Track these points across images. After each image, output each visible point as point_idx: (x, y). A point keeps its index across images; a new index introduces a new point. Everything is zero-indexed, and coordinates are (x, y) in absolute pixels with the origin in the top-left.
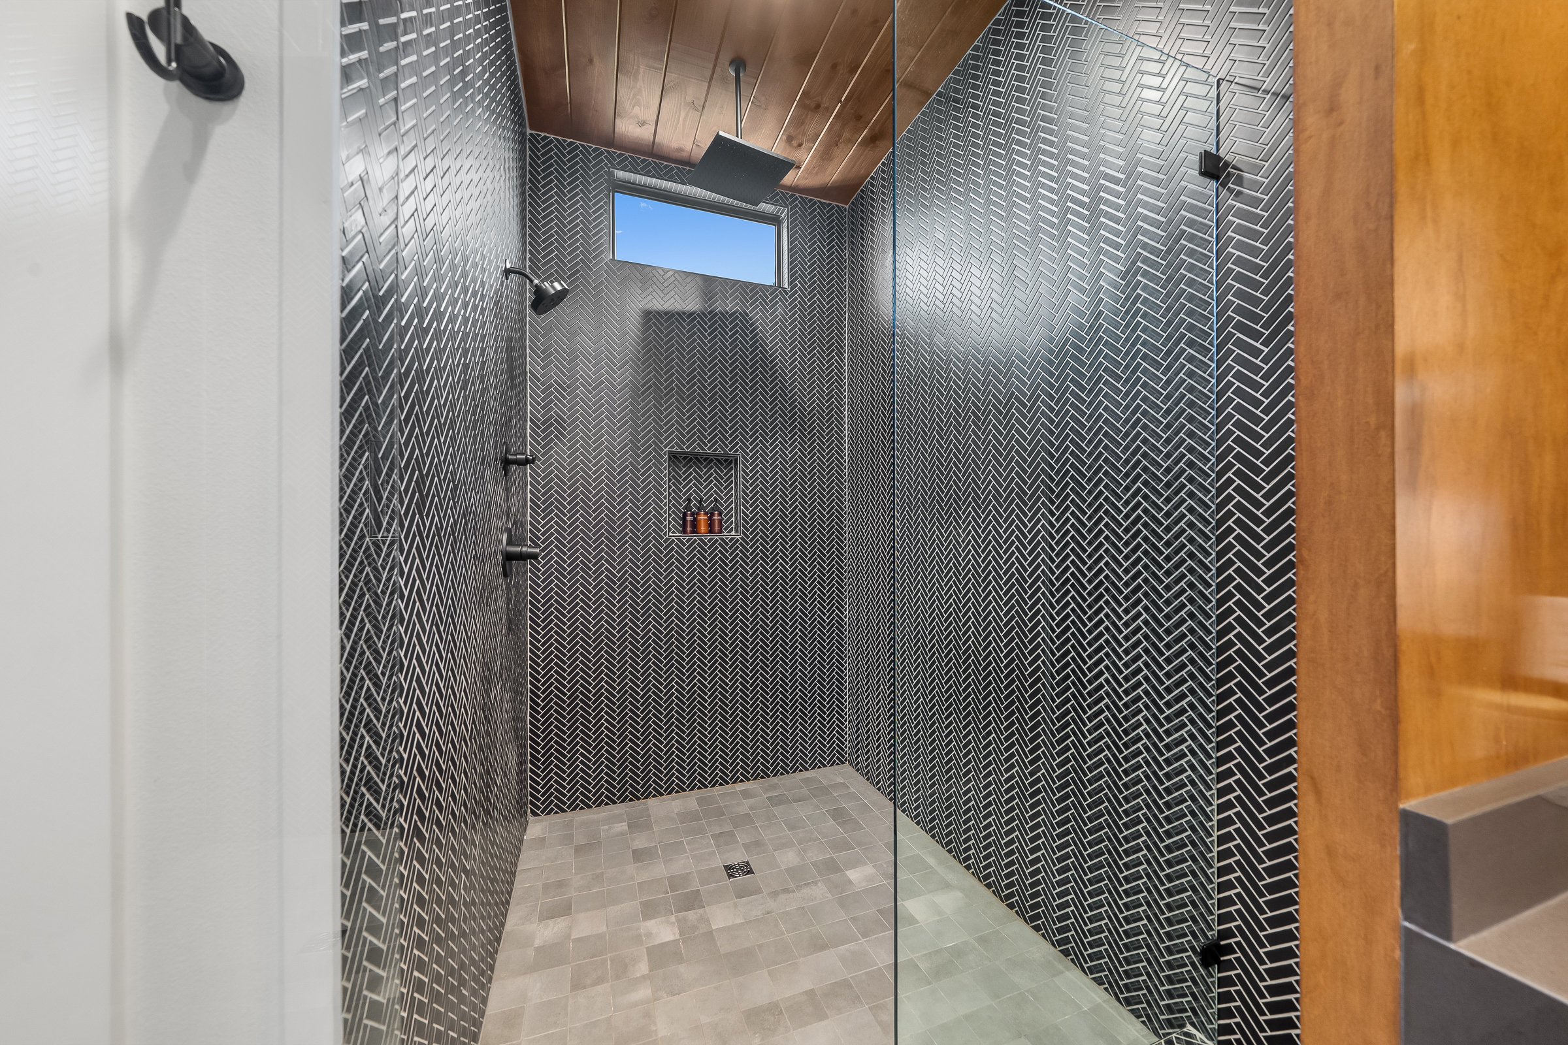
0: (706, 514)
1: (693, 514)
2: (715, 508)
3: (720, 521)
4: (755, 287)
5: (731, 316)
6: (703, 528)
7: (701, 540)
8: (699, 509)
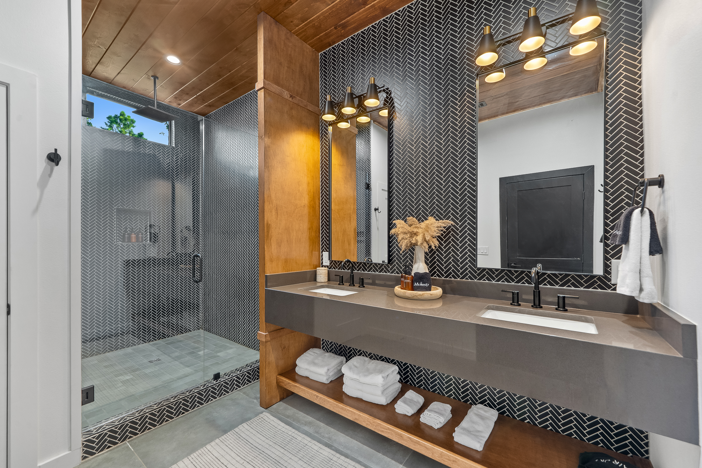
0: (135, 234)
1: (128, 234)
2: (140, 232)
3: (142, 237)
4: (159, 145)
5: (148, 155)
6: (134, 240)
7: (133, 245)
8: (131, 232)
